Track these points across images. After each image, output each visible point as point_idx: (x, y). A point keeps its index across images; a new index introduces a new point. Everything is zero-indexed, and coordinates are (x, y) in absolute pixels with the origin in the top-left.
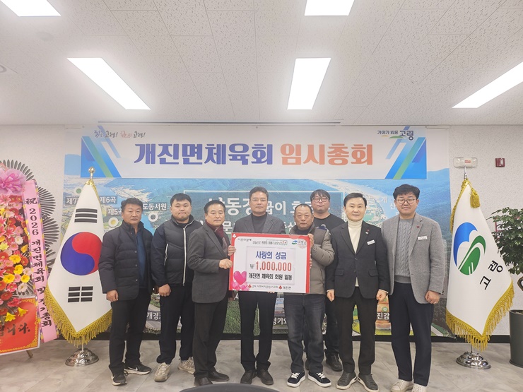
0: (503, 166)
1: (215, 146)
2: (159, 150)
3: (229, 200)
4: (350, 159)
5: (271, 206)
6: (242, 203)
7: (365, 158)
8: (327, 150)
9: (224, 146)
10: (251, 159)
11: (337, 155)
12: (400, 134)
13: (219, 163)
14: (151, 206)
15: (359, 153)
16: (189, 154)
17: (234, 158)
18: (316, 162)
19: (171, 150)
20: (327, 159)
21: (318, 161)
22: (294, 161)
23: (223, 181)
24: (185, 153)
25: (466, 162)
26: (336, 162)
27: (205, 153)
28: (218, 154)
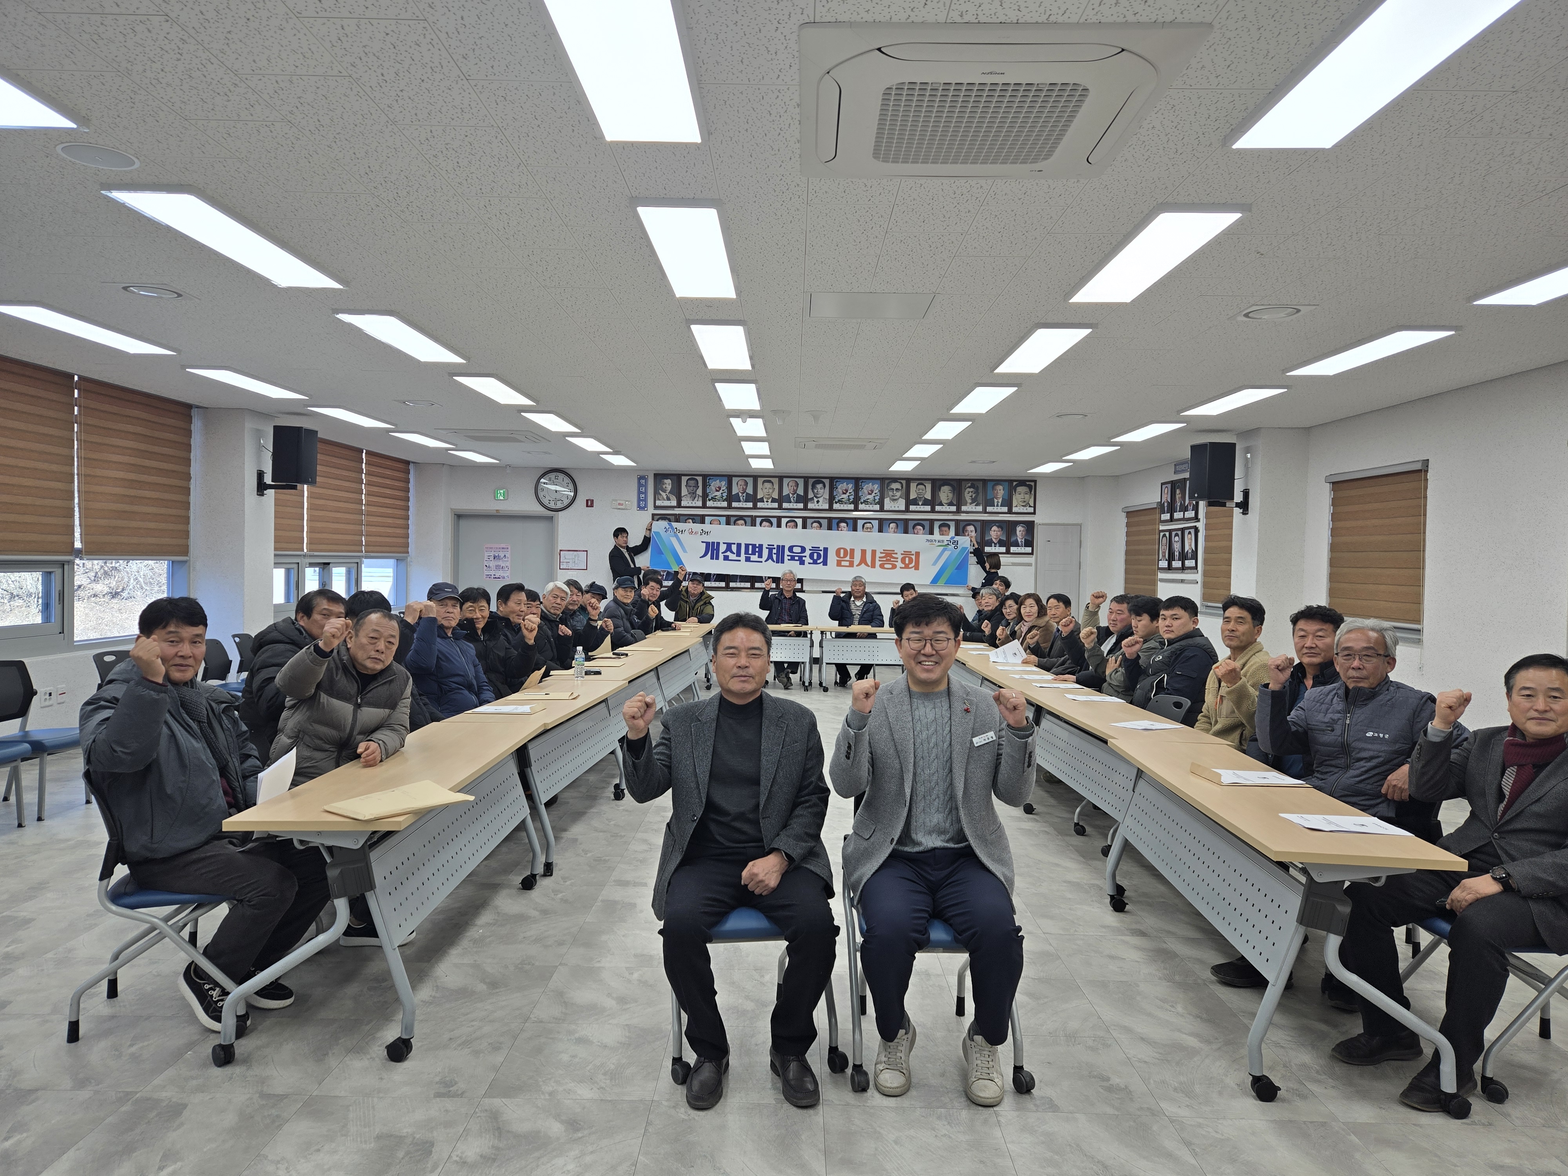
1: (775, 546)
2: (723, 548)
4: (899, 564)
7: (913, 564)
8: (878, 555)
9: (783, 547)
10: (807, 560)
11: (887, 560)
13: (778, 562)
15: (907, 559)
16: (750, 552)
17: (792, 558)
18: (867, 565)
20: (878, 563)
21: (870, 564)
22: (847, 564)
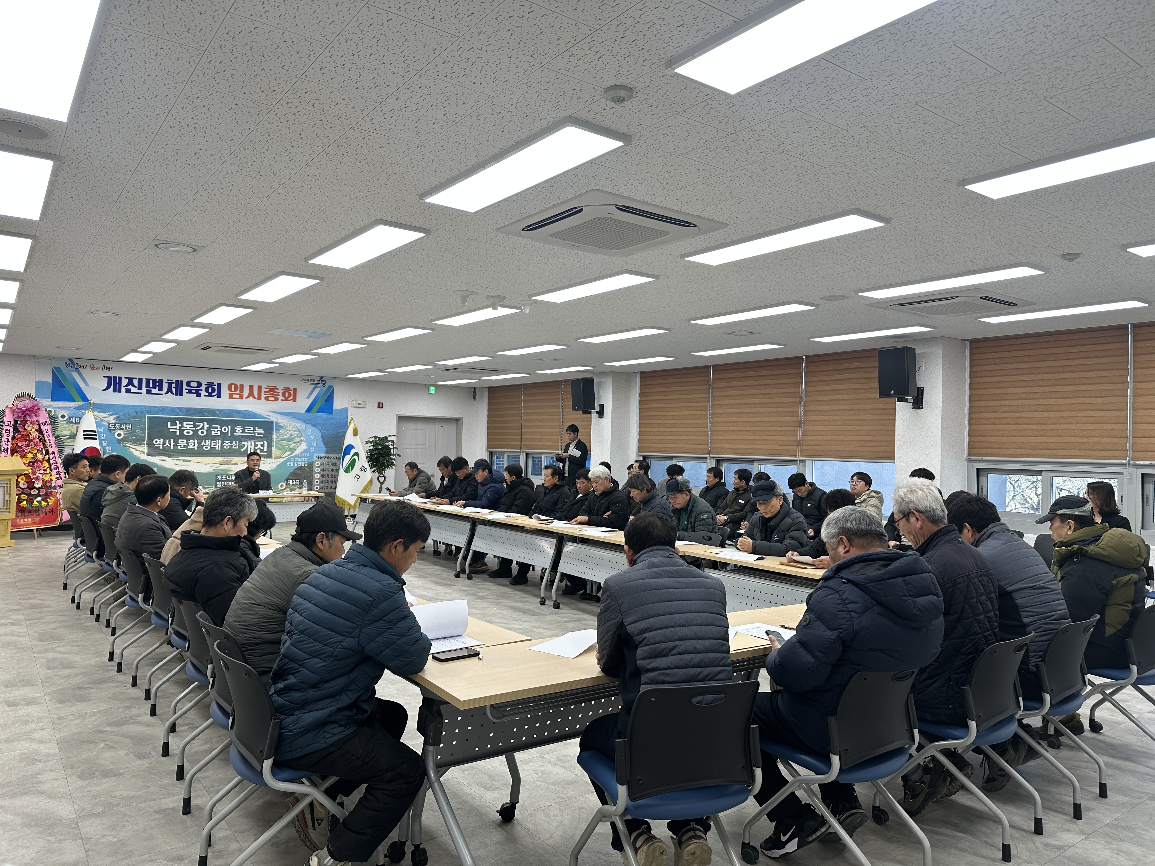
0: (382, 407)
1: (174, 381)
2: (125, 382)
3: (185, 423)
4: (281, 397)
5: (219, 429)
6: (195, 426)
7: (291, 398)
8: (263, 390)
9: (182, 382)
10: (203, 393)
11: (271, 394)
12: (316, 382)
13: (176, 394)
14: (118, 426)
15: (287, 394)
16: (151, 386)
17: (190, 392)
18: (254, 397)
19: (135, 382)
20: (263, 396)
21: (256, 397)
22: (238, 396)
23: (180, 409)
24: (148, 386)
25: (359, 404)
26: (270, 399)
27: (165, 387)
28: (176, 388)
